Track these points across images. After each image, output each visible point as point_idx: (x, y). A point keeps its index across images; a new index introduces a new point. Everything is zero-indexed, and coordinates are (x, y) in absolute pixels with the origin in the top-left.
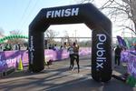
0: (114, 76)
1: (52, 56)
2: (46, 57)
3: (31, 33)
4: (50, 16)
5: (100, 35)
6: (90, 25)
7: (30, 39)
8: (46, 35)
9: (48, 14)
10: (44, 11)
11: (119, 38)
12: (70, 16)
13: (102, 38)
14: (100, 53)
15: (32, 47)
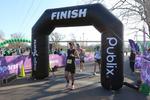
0: (126, 84)
1: (57, 61)
2: (51, 62)
3: (34, 37)
4: (55, 18)
5: (110, 39)
6: (99, 27)
7: (33, 42)
8: (51, 38)
9: (53, 16)
10: (48, 12)
11: (131, 41)
12: (78, 18)
13: (113, 42)
14: (110, 59)
15: (35, 51)
